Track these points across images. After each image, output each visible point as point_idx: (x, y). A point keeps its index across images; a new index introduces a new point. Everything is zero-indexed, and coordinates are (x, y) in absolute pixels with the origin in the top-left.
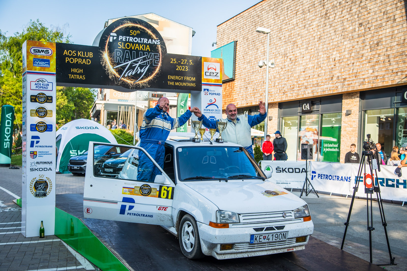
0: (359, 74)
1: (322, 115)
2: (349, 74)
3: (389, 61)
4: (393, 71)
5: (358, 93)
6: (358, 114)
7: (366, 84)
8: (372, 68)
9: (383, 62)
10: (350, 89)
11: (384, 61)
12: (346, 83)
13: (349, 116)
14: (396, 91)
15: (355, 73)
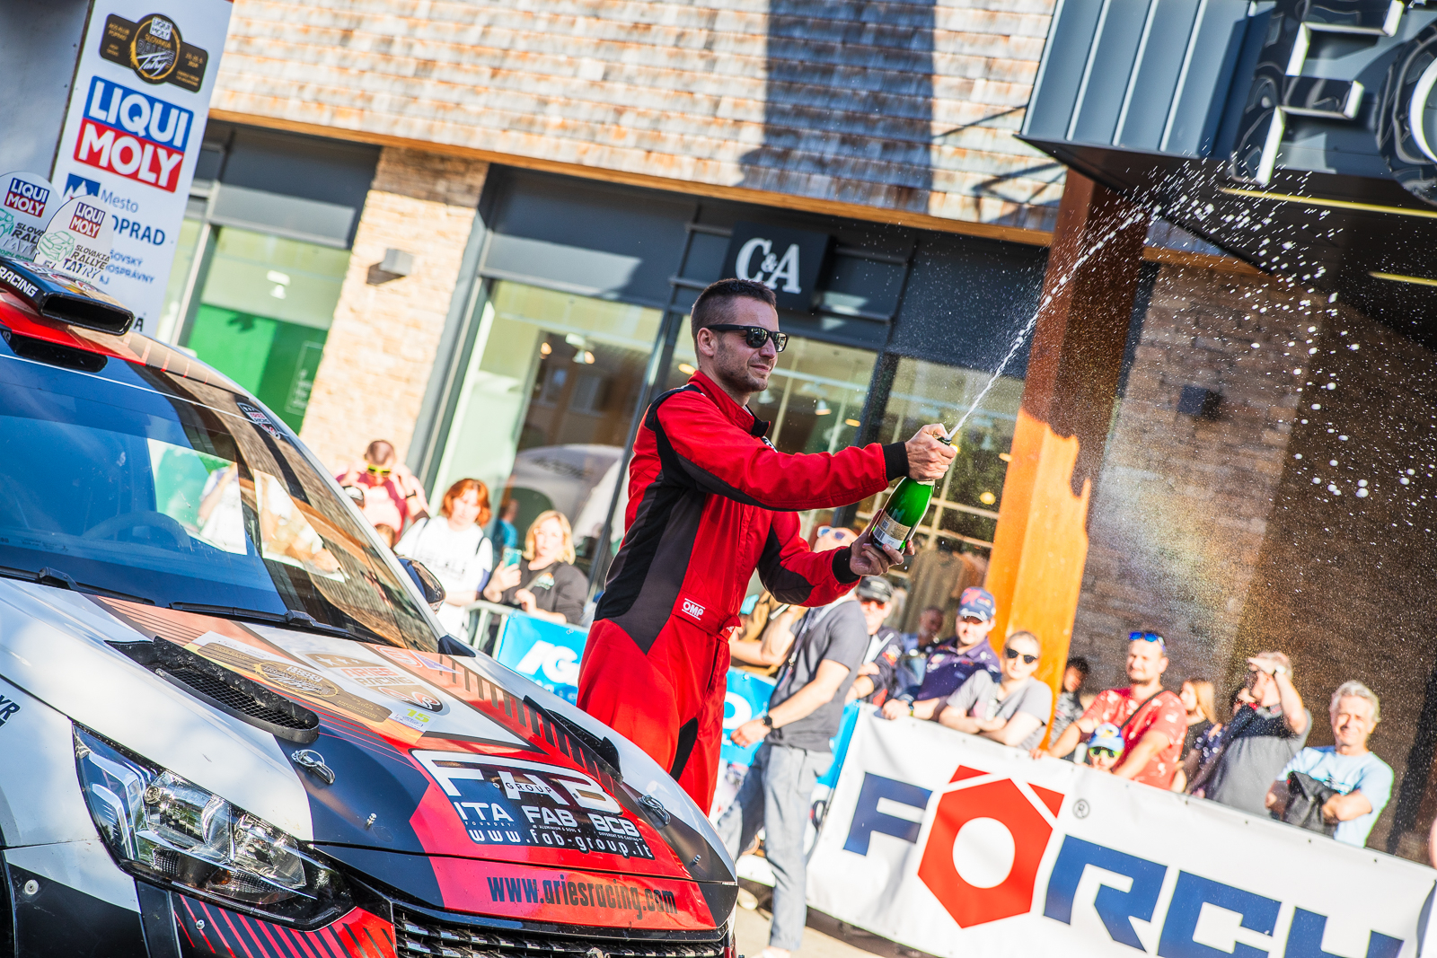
0: (519, 64)
1: (216, 229)
2: (458, 48)
3: (709, 45)
4: (716, 105)
5: (477, 171)
6: (451, 285)
7: (550, 132)
8: (601, 53)
9: (671, 40)
10: (445, 136)
11: (681, 36)
12: (429, 90)
13: (394, 284)
14: (696, 221)
15: (498, 52)
